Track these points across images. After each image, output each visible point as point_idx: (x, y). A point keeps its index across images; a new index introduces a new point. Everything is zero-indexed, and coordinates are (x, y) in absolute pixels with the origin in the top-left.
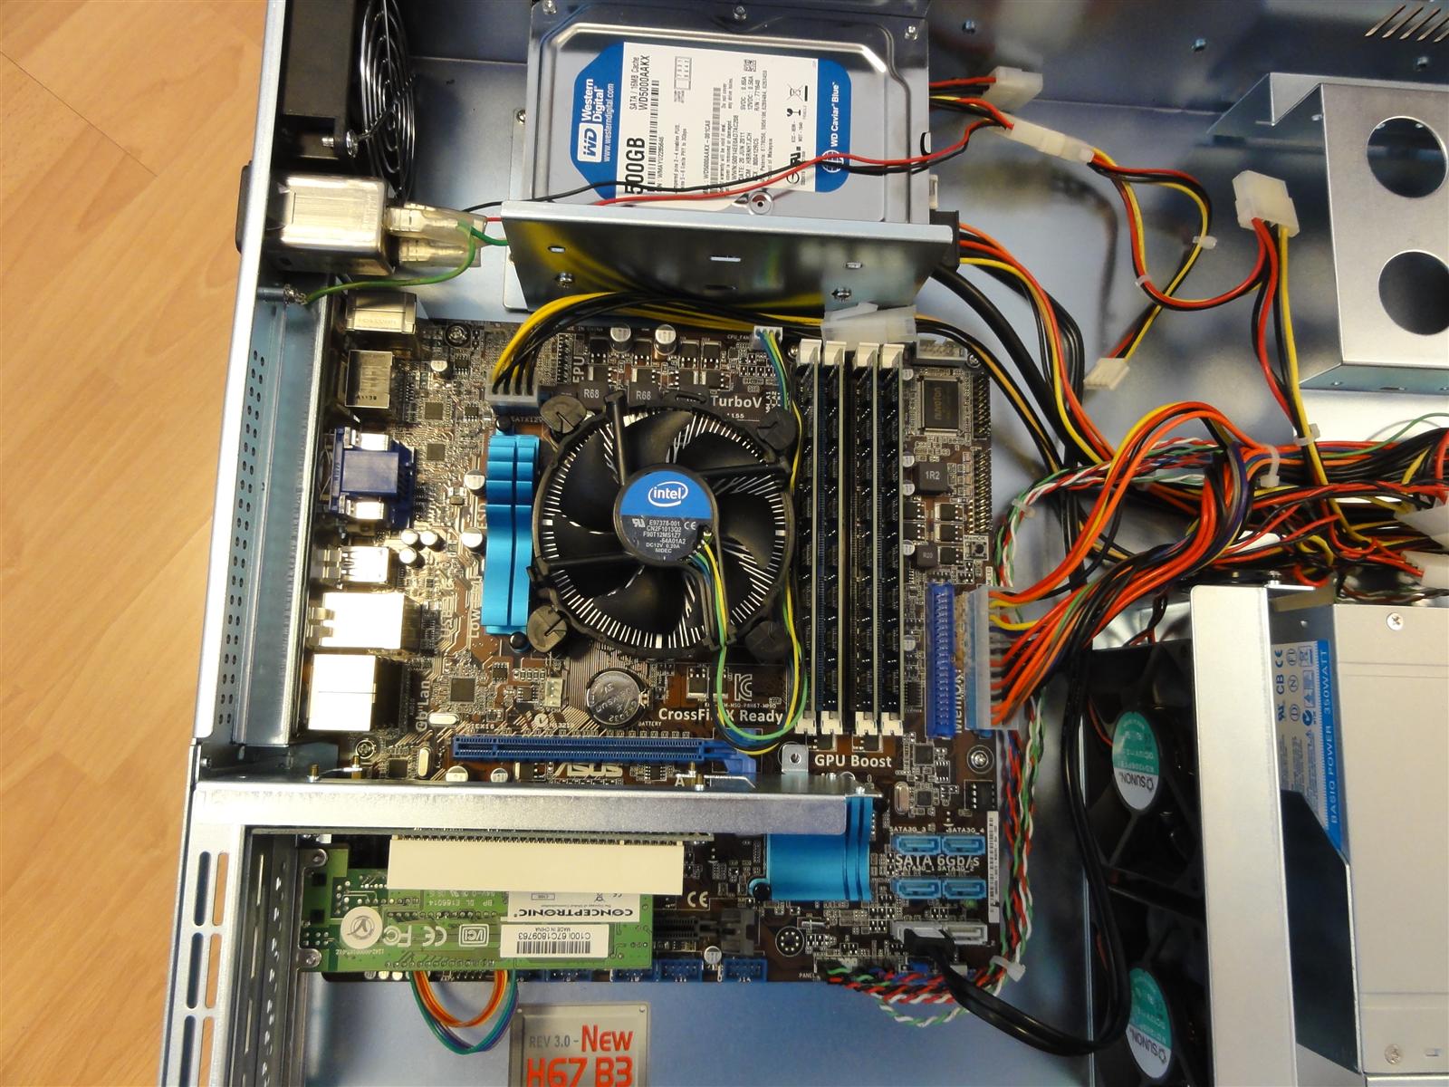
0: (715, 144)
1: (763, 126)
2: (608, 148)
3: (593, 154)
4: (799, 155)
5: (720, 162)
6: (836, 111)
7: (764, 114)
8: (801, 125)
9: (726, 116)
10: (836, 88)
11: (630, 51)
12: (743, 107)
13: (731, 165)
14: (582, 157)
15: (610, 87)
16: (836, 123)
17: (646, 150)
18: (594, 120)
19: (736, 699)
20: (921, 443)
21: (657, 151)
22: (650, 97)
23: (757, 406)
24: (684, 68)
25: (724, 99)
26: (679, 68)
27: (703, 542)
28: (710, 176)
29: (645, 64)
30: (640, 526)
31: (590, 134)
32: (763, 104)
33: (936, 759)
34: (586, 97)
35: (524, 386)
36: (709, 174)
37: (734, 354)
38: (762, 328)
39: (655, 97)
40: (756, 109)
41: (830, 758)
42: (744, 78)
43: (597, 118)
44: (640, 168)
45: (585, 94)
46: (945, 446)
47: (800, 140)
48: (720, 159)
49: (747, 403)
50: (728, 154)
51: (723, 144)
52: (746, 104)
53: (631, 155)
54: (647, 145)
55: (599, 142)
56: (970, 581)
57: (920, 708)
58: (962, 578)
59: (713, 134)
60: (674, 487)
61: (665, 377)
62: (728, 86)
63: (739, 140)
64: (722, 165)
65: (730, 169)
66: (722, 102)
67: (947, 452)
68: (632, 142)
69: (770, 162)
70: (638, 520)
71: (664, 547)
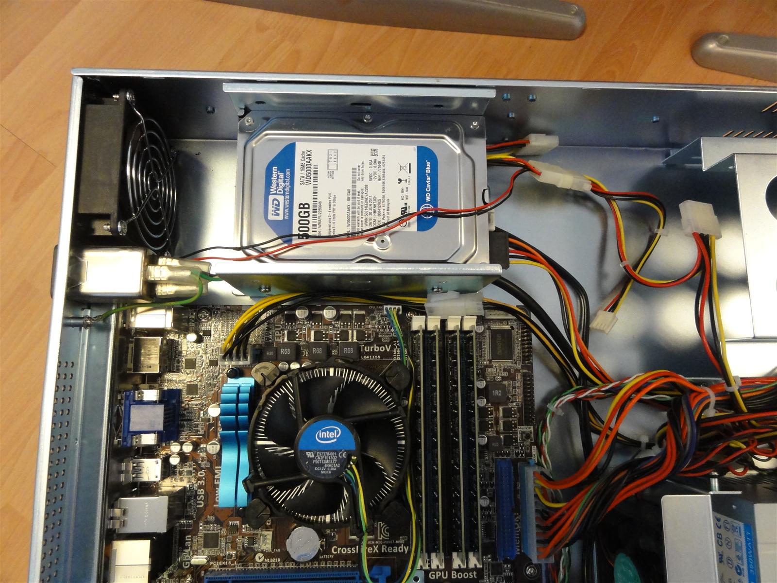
0: (354, 204)
1: (384, 191)
2: (287, 210)
3: (278, 215)
4: (406, 208)
5: (357, 216)
6: (429, 179)
7: (384, 183)
8: (407, 189)
9: (360, 185)
10: (428, 164)
11: (300, 148)
12: (371, 180)
13: (364, 217)
14: (271, 217)
15: (288, 171)
16: (429, 186)
17: (311, 210)
18: (278, 193)
19: (379, 538)
20: (490, 369)
21: (318, 210)
22: (312, 176)
23: (388, 350)
24: (333, 157)
25: (359, 175)
26: (330, 157)
27: (351, 463)
28: (351, 225)
29: (309, 155)
30: (311, 457)
31: (276, 202)
32: (383, 176)
33: (505, 571)
34: (273, 178)
35: (241, 354)
36: (350, 224)
37: (373, 318)
38: (389, 307)
39: (315, 176)
40: (379, 180)
41: (439, 574)
42: (371, 161)
43: (280, 191)
44: (307, 222)
45: (272, 177)
46: (505, 370)
47: (407, 199)
48: (357, 214)
49: (382, 349)
50: (362, 210)
51: (359, 203)
52: (373, 177)
53: (302, 214)
54: (311, 207)
55: (281, 207)
56: (522, 456)
57: (493, 539)
58: (517, 454)
59: (354, 198)
60: (332, 430)
61: (331, 335)
62: (361, 167)
63: (368, 201)
64: (358, 217)
65: (364, 220)
66: (357, 177)
67: (506, 374)
68: (302, 206)
69: (388, 214)
70: (309, 453)
71: (326, 470)
